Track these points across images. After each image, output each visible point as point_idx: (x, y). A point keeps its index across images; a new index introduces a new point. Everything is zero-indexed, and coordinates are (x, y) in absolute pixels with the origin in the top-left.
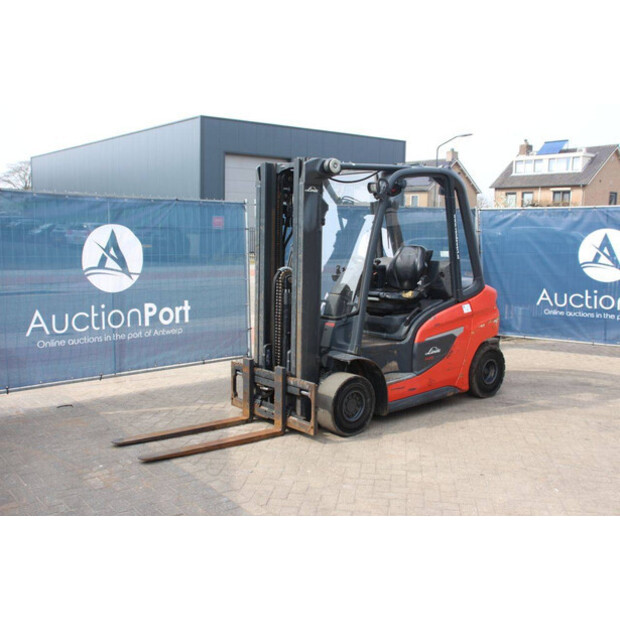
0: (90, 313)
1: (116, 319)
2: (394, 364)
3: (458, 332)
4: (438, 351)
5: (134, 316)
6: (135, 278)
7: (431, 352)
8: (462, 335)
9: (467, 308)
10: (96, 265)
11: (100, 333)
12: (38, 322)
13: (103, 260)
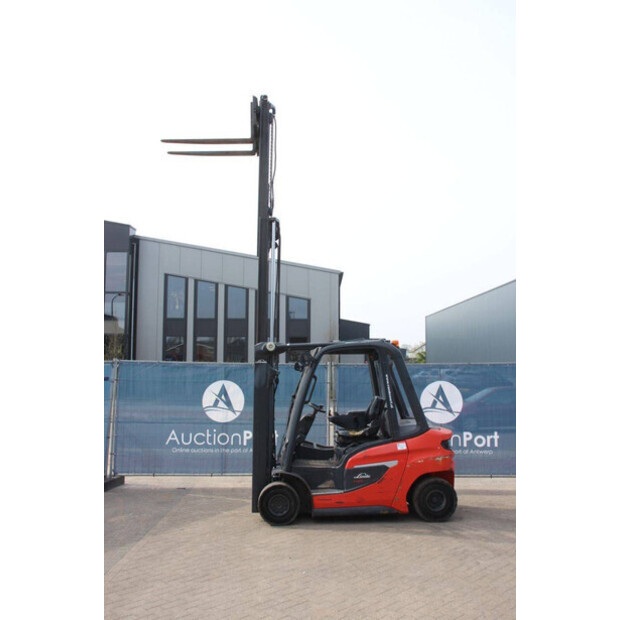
0: (206, 434)
1: (223, 439)
2: (330, 483)
3: (391, 464)
4: (368, 476)
5: (236, 438)
6: (238, 414)
7: (359, 476)
8: (394, 468)
9: (402, 446)
10: (212, 404)
11: (213, 447)
12: (173, 436)
13: (217, 402)
